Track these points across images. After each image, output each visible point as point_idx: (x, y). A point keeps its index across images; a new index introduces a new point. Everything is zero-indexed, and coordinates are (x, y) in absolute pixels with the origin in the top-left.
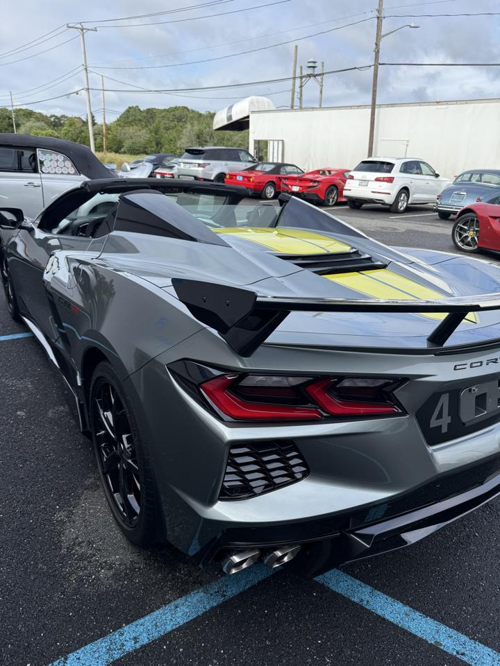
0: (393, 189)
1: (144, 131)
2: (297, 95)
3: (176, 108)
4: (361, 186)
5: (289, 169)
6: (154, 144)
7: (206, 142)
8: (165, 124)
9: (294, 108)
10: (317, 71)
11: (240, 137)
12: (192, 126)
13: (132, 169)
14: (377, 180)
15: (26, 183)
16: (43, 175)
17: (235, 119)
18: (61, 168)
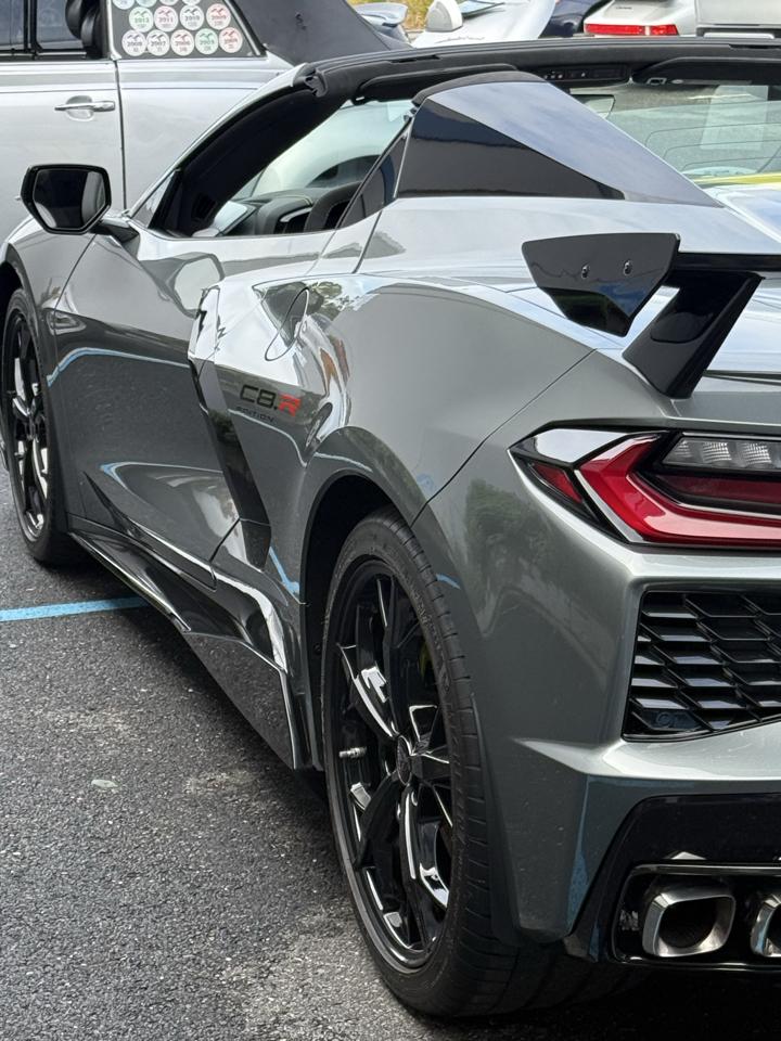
13: (467, 17)
15: (62, 99)
16: (124, 67)
18: (194, 33)
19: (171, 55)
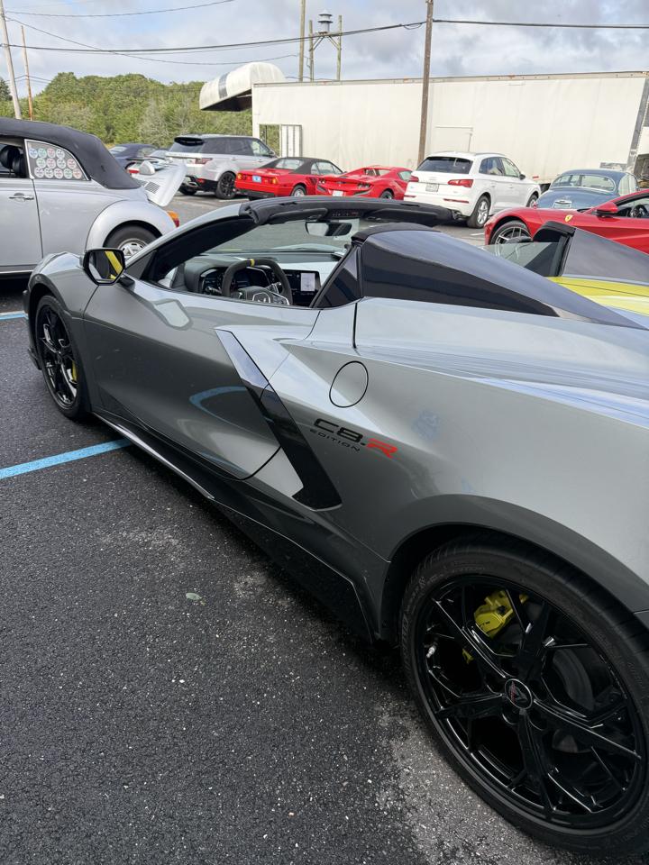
0: (472, 195)
1: (87, 109)
2: (306, 62)
3: (130, 77)
4: (428, 191)
5: (322, 166)
6: (103, 128)
7: (179, 125)
8: (116, 99)
9: (304, 80)
10: (333, 29)
11: (227, 119)
12: (158, 104)
13: (156, 170)
14: (451, 183)
15: (12, 194)
16: (36, 182)
17: (230, 94)
18: (63, 170)
19: (54, 178)
